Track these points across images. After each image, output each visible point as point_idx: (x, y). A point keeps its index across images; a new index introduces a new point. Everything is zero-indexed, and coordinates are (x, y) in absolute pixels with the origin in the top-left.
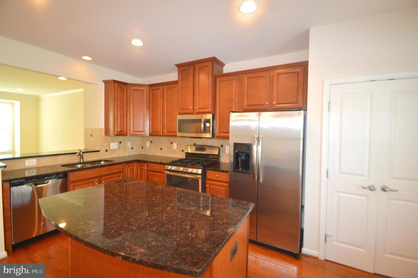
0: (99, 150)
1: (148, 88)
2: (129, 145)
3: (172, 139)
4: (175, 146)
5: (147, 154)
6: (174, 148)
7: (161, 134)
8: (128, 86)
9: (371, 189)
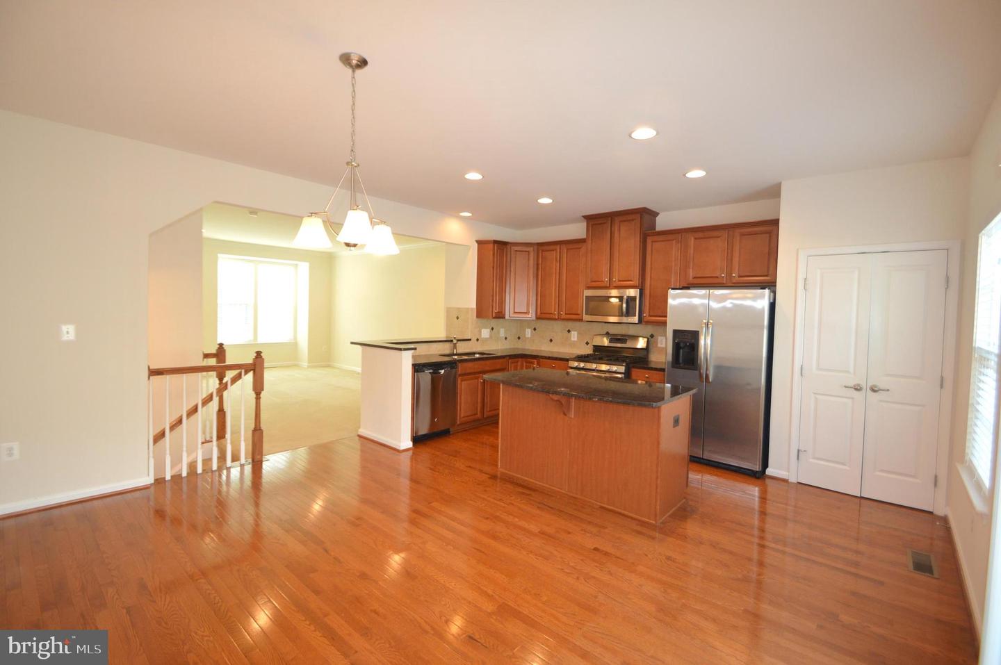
0: (469, 338)
1: (536, 247)
2: (502, 333)
3: (570, 325)
4: (574, 336)
5: (527, 348)
6: (572, 339)
7: (557, 317)
8: (509, 247)
9: (857, 388)
